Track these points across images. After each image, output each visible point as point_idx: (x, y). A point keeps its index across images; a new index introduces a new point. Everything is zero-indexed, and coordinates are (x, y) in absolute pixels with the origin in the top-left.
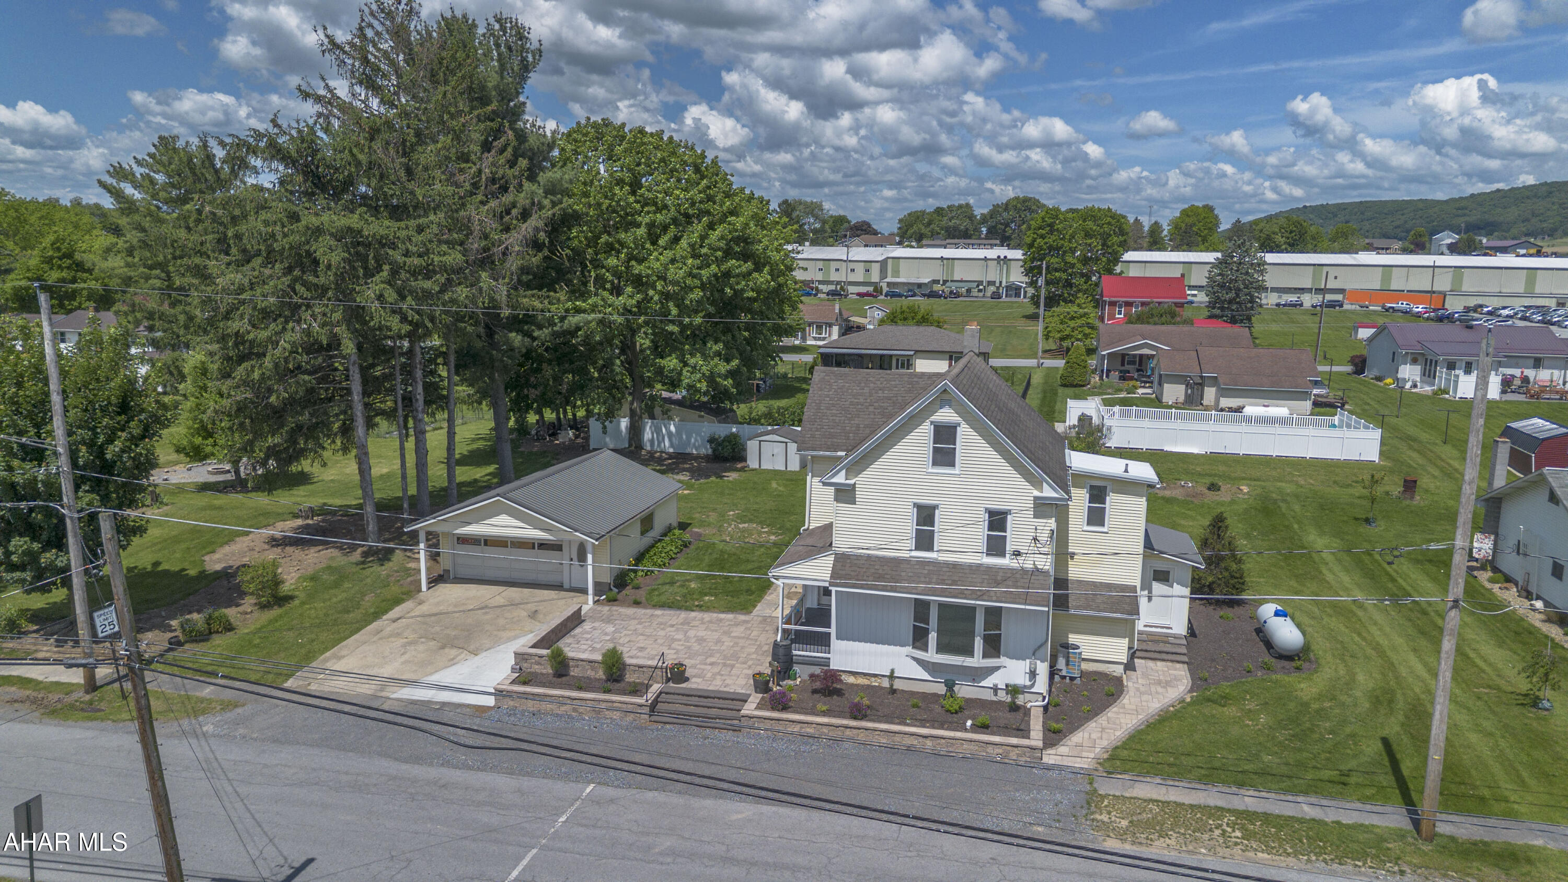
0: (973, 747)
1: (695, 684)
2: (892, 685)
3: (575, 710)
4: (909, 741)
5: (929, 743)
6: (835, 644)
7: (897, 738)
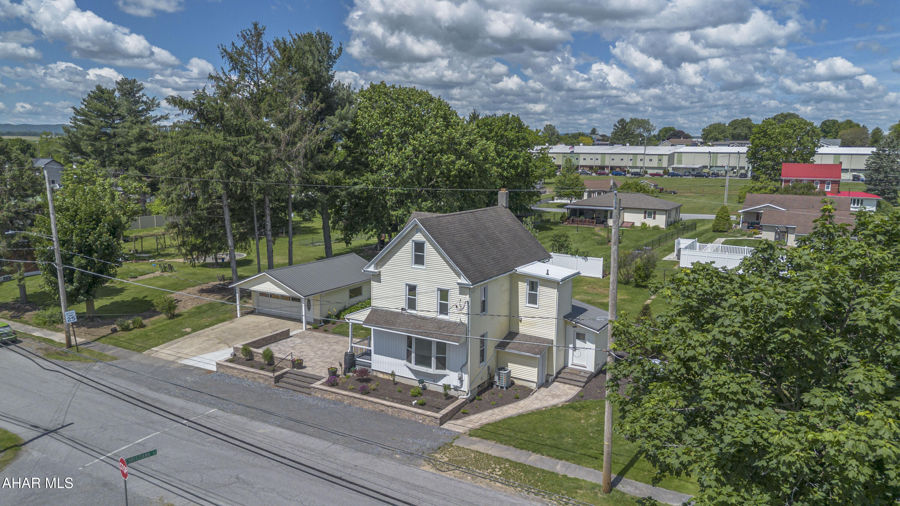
0: (409, 414)
1: (308, 371)
2: (394, 379)
3: (246, 376)
4: (383, 408)
5: (390, 410)
6: (374, 356)
7: (376, 406)
